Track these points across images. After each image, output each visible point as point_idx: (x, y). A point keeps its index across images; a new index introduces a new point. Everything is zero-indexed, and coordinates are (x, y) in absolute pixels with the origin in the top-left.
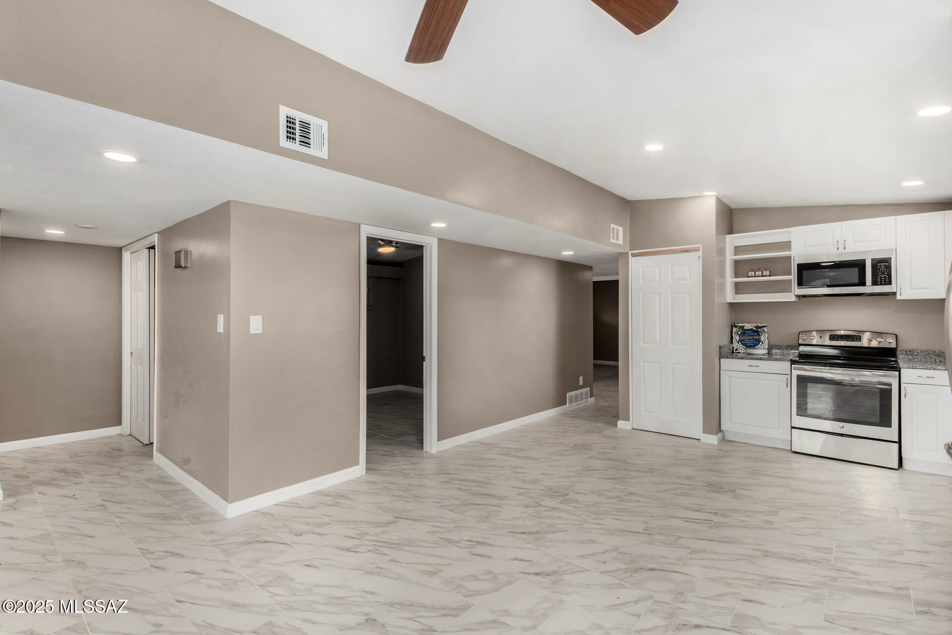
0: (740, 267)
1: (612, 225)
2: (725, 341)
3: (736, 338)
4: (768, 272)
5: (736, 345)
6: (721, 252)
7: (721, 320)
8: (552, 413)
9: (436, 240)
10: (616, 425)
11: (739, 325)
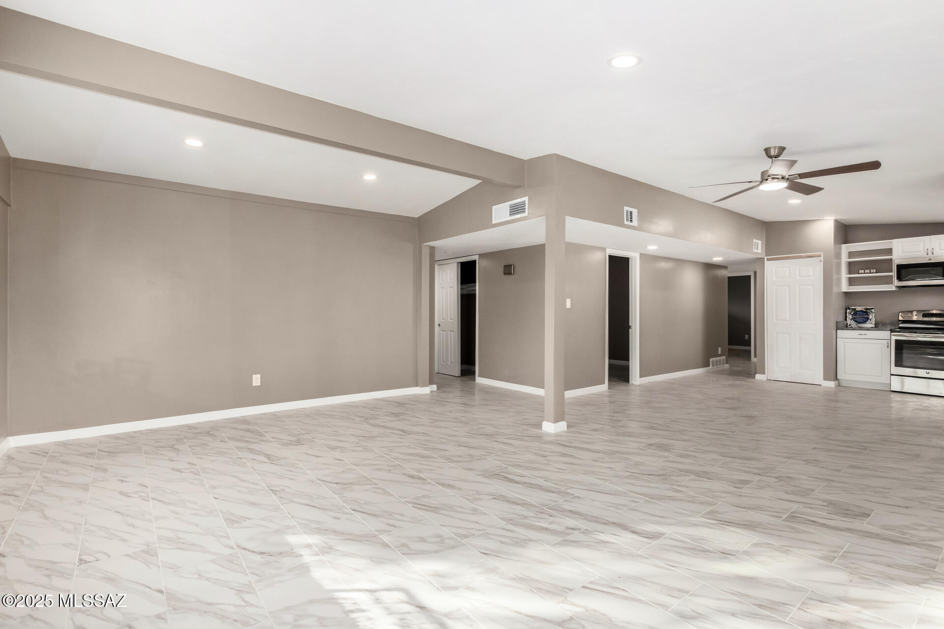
0: (852, 267)
1: (755, 240)
2: (841, 318)
3: (849, 317)
4: (875, 271)
5: (849, 322)
6: (838, 255)
7: (838, 304)
8: (700, 371)
9: (638, 254)
10: (754, 378)
11: (852, 308)
